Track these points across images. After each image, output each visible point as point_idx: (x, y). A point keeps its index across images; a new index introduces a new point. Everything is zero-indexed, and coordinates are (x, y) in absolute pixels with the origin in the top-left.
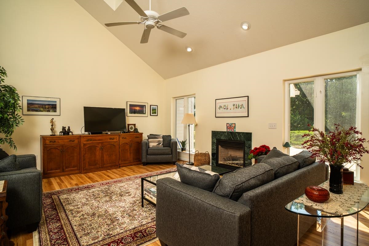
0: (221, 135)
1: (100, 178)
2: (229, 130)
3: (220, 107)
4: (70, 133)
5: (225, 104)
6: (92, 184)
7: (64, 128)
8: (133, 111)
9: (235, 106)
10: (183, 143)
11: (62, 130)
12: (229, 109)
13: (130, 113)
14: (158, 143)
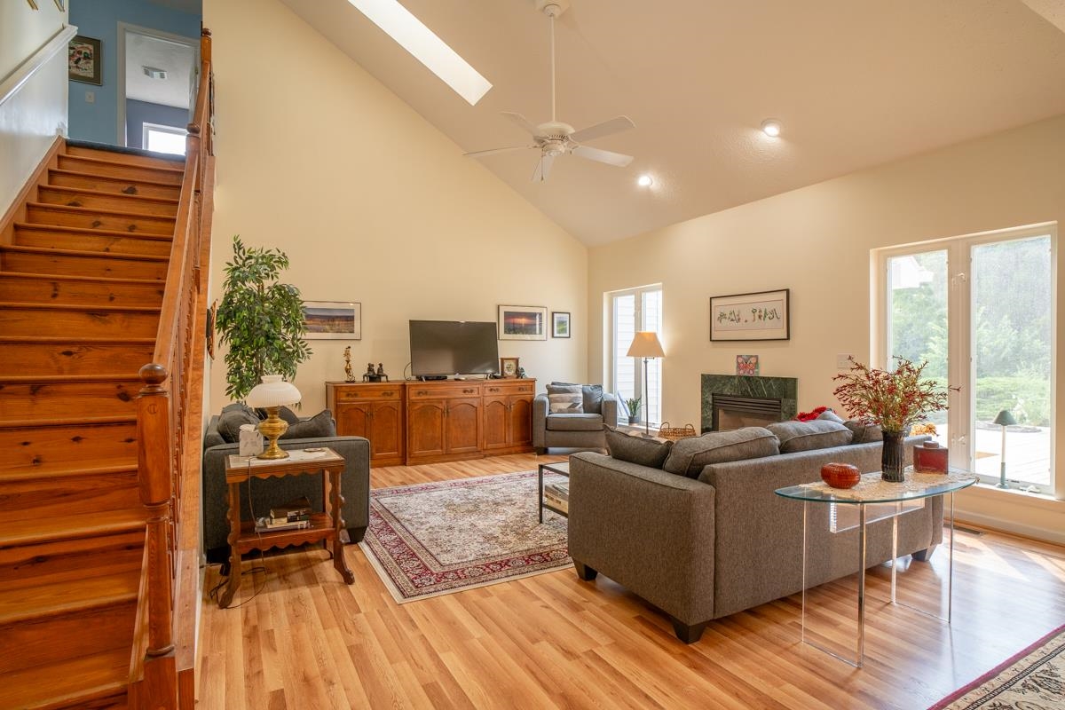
0: (724, 384)
1: (447, 475)
2: (741, 372)
3: (722, 316)
4: (383, 379)
5: (732, 309)
6: (433, 483)
7: (370, 368)
8: (512, 329)
9: (757, 314)
10: (634, 405)
11: (367, 372)
12: (742, 321)
13: (505, 332)
14: (571, 404)
